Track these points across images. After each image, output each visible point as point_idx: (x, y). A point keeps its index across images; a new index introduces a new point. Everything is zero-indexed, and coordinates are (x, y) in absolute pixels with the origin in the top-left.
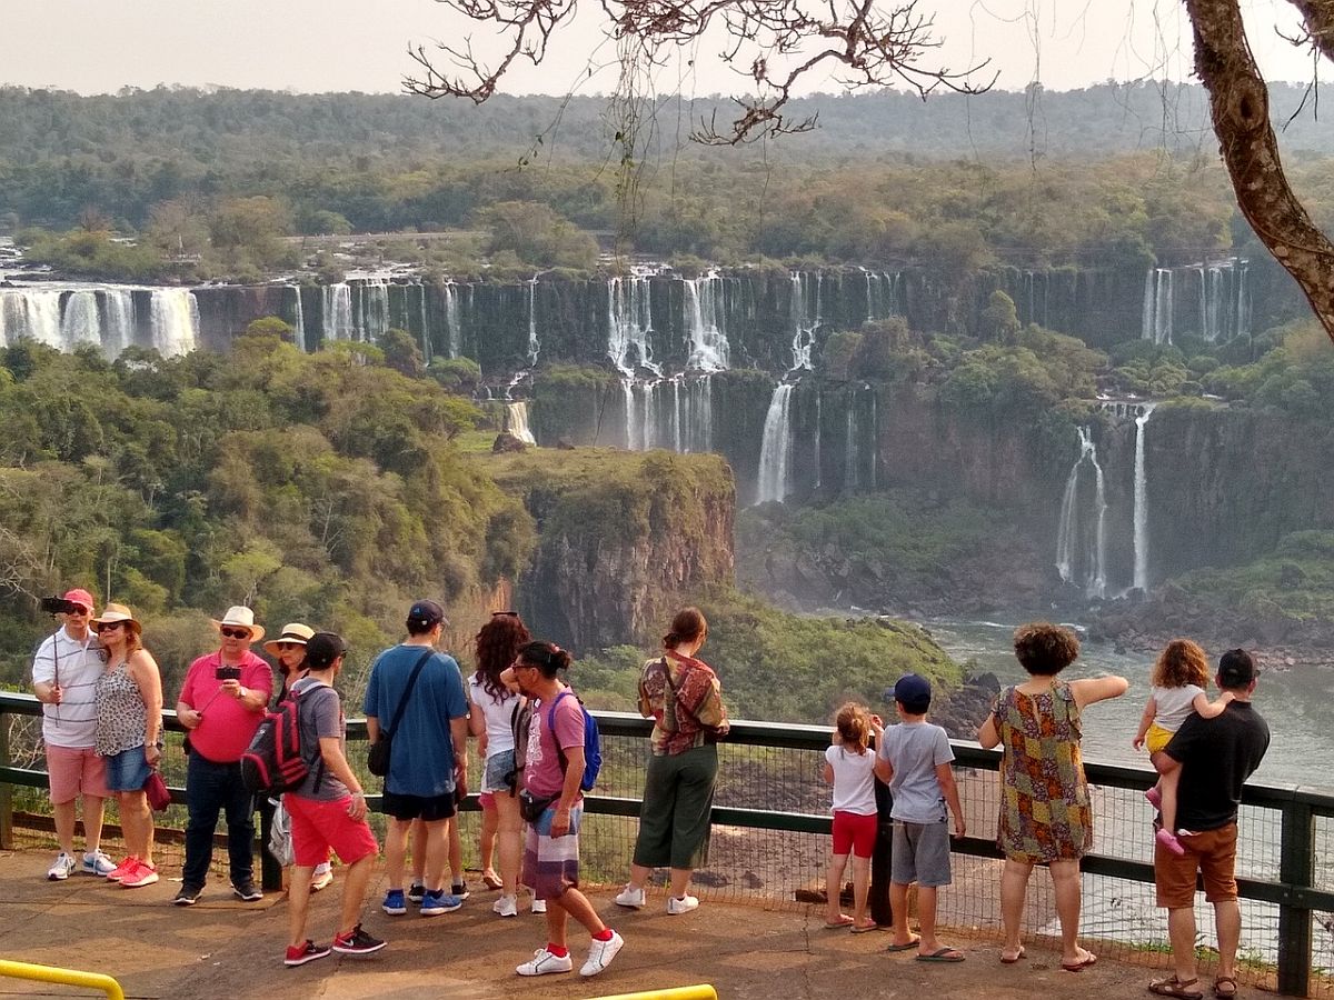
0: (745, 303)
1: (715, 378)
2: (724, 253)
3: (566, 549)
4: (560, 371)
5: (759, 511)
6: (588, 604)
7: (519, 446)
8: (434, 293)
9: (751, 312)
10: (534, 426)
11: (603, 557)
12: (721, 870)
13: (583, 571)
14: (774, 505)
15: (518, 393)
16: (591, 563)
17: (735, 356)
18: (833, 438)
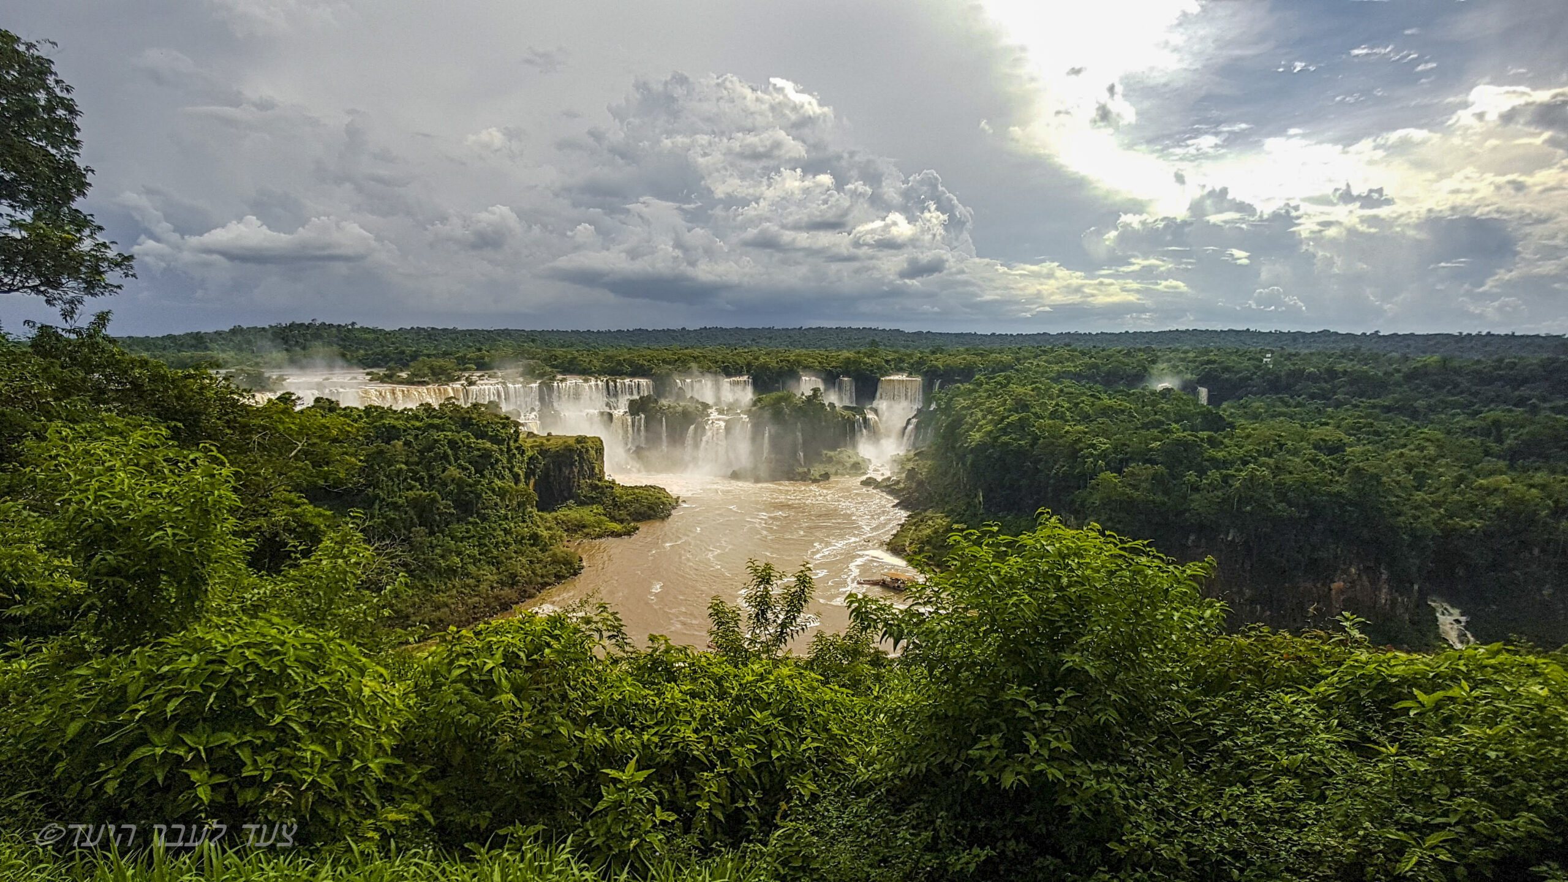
3: (552, 467)
11: (564, 470)
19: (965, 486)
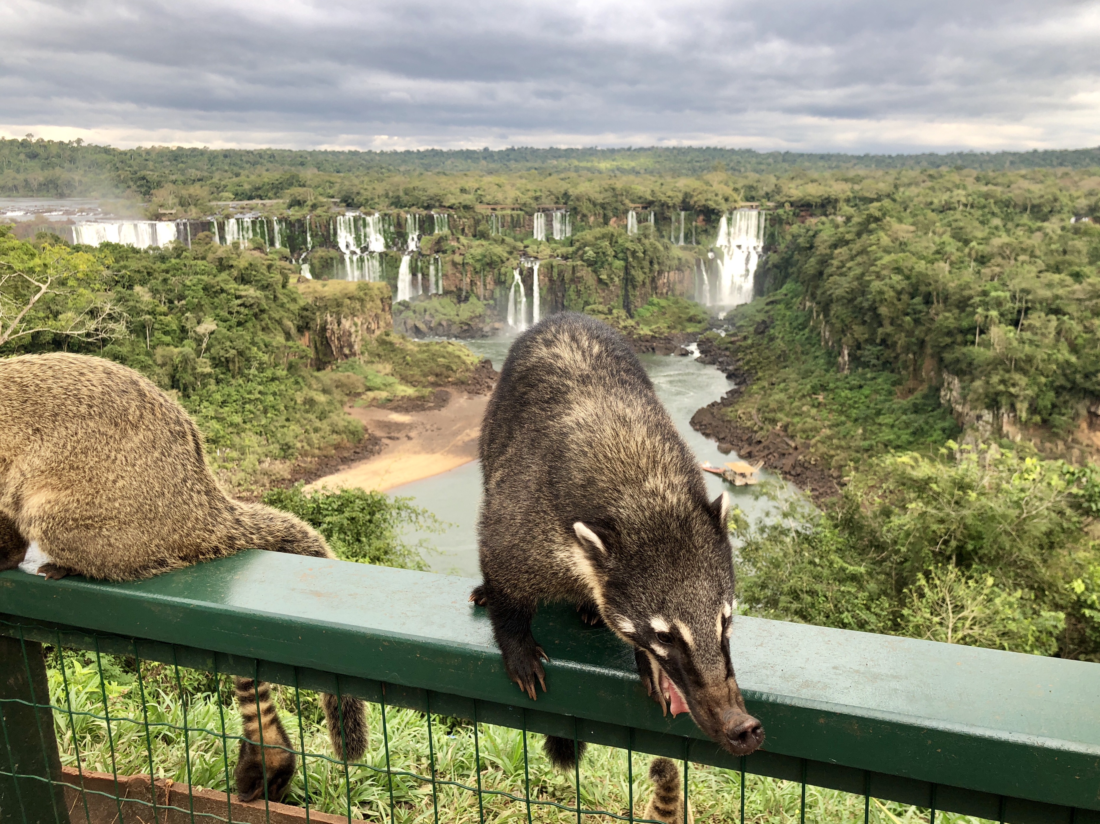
0: (390, 225)
1: (381, 254)
2: (381, 207)
3: (329, 319)
4: (321, 252)
5: (400, 304)
6: (338, 339)
7: (307, 280)
8: (269, 222)
9: (392, 229)
10: (312, 271)
11: (343, 321)
12: (396, 435)
13: (336, 327)
14: (405, 301)
15: (305, 261)
16: (339, 323)
17: (387, 246)
18: (425, 277)
19: (827, 343)
